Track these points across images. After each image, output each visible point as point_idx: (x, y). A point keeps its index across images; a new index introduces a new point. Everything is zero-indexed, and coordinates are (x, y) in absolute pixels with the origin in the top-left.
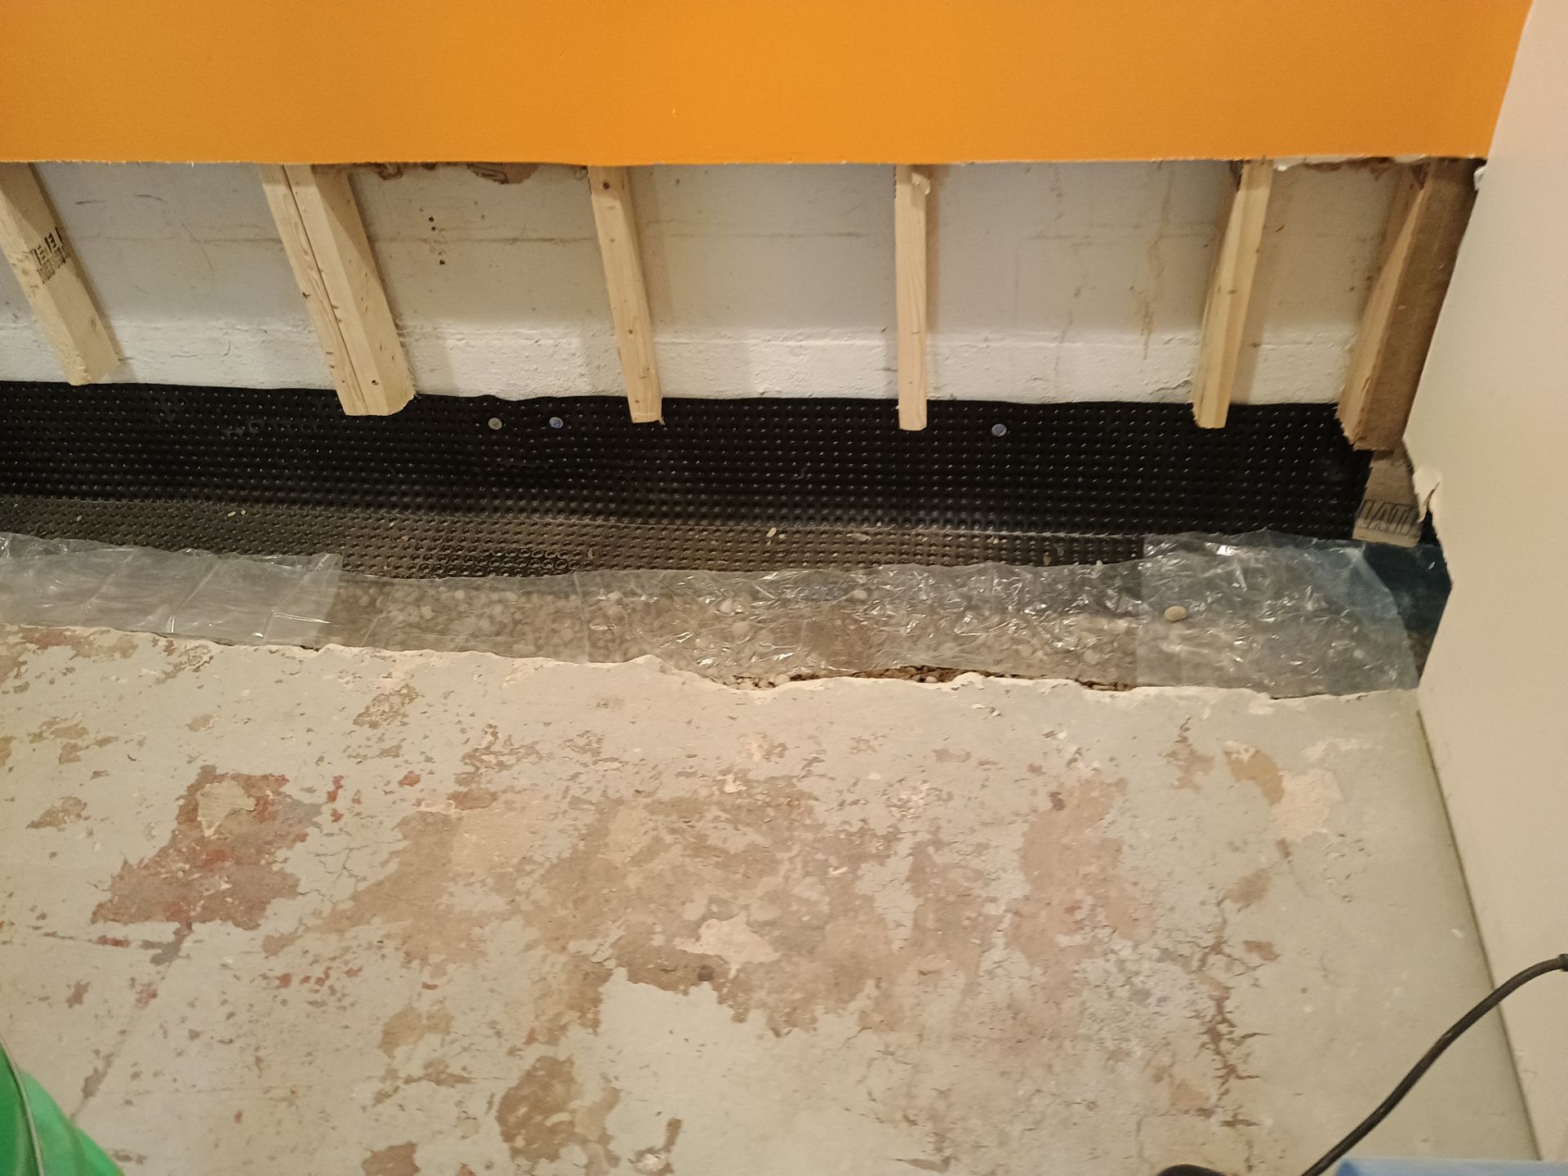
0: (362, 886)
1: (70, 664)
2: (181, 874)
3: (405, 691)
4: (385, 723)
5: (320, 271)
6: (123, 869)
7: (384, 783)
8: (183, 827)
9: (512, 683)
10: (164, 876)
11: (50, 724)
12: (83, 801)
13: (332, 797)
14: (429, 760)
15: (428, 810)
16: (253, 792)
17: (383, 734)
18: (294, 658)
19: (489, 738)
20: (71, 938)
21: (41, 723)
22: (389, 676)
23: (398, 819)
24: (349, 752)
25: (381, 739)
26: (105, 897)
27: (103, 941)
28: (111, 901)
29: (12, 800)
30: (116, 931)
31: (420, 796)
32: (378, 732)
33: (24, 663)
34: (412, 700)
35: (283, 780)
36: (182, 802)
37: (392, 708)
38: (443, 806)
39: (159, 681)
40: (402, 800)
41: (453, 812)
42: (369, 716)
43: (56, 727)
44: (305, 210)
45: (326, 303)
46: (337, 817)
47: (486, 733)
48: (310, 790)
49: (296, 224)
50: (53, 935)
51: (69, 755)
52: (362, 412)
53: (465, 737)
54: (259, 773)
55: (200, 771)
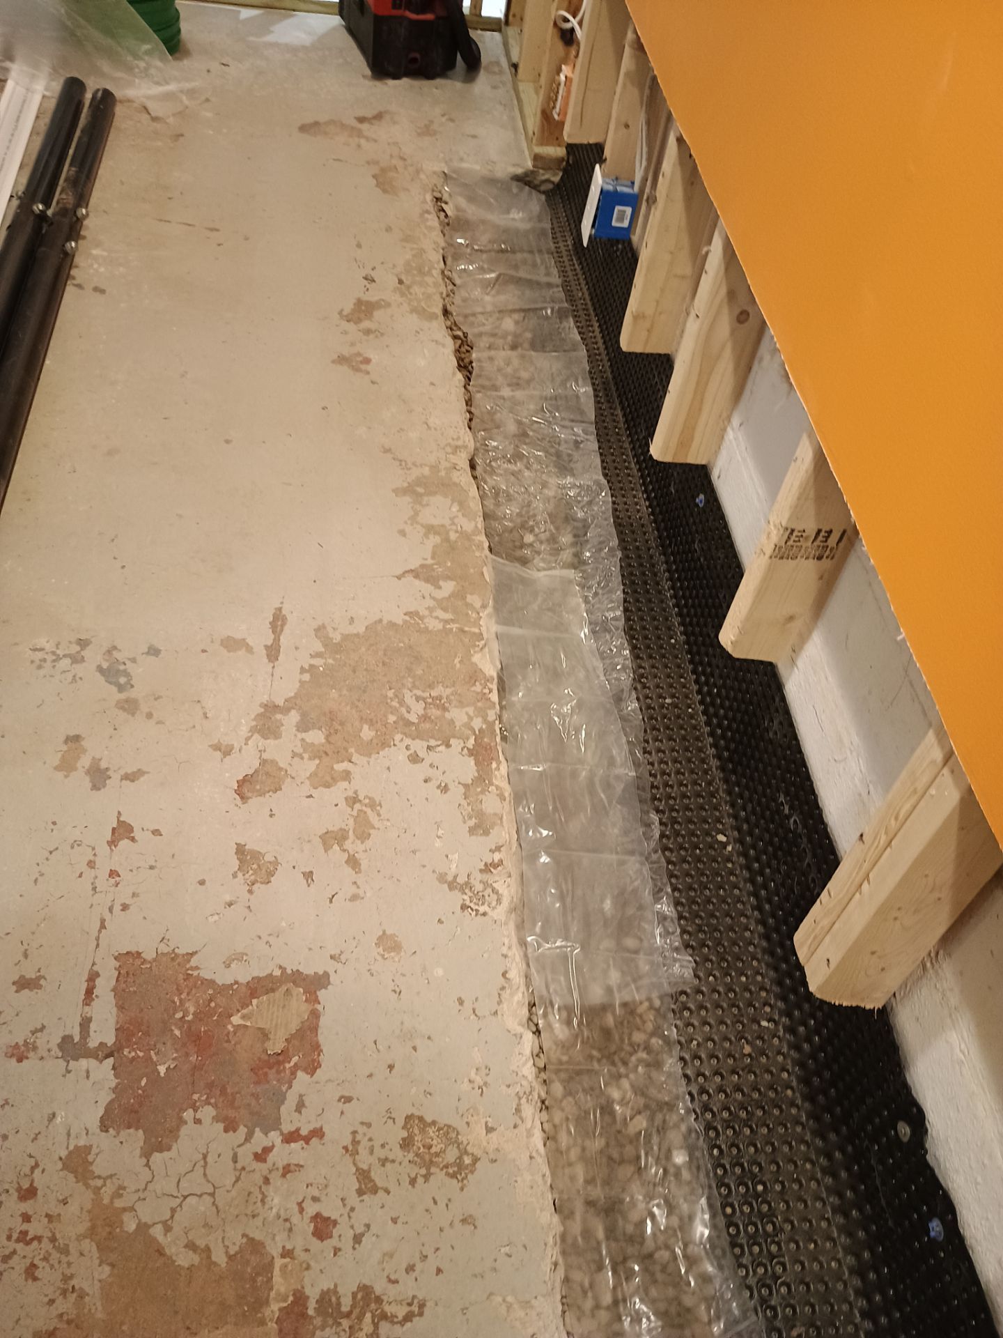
0: (157, 1231)
1: (451, 786)
2: (179, 1015)
3: (467, 1160)
4: (411, 1156)
5: (889, 844)
6: (183, 955)
7: (316, 1193)
8: (244, 989)
9: (503, 1309)
10: (176, 999)
11: (373, 804)
12: (272, 879)
13: (291, 1138)
14: (357, 1239)
15: (277, 1272)
16: (296, 1042)
17: (393, 1161)
18: (500, 1003)
19: (401, 1312)
20: (98, 945)
21: (370, 795)
22: (489, 1130)
23: (257, 1235)
24: (362, 1129)
25: (384, 1162)
26: (149, 955)
27: (93, 977)
28: (145, 961)
29: (271, 816)
30: (104, 987)
31: (298, 1252)
32: (398, 1153)
33: (448, 746)
34: (454, 1176)
35: (312, 1068)
36: (277, 973)
37: (437, 1155)
38: (282, 1290)
39: (442, 878)
40: (290, 1230)
41: (275, 1307)
42: (423, 1131)
43: (368, 810)
45: (866, 866)
46: (260, 1157)
47: (410, 1304)
48: (300, 1106)
49: (915, 791)
50: (103, 926)
51: (332, 839)
52: (802, 954)
53: (401, 1275)
54: (321, 1039)
55: (321, 973)
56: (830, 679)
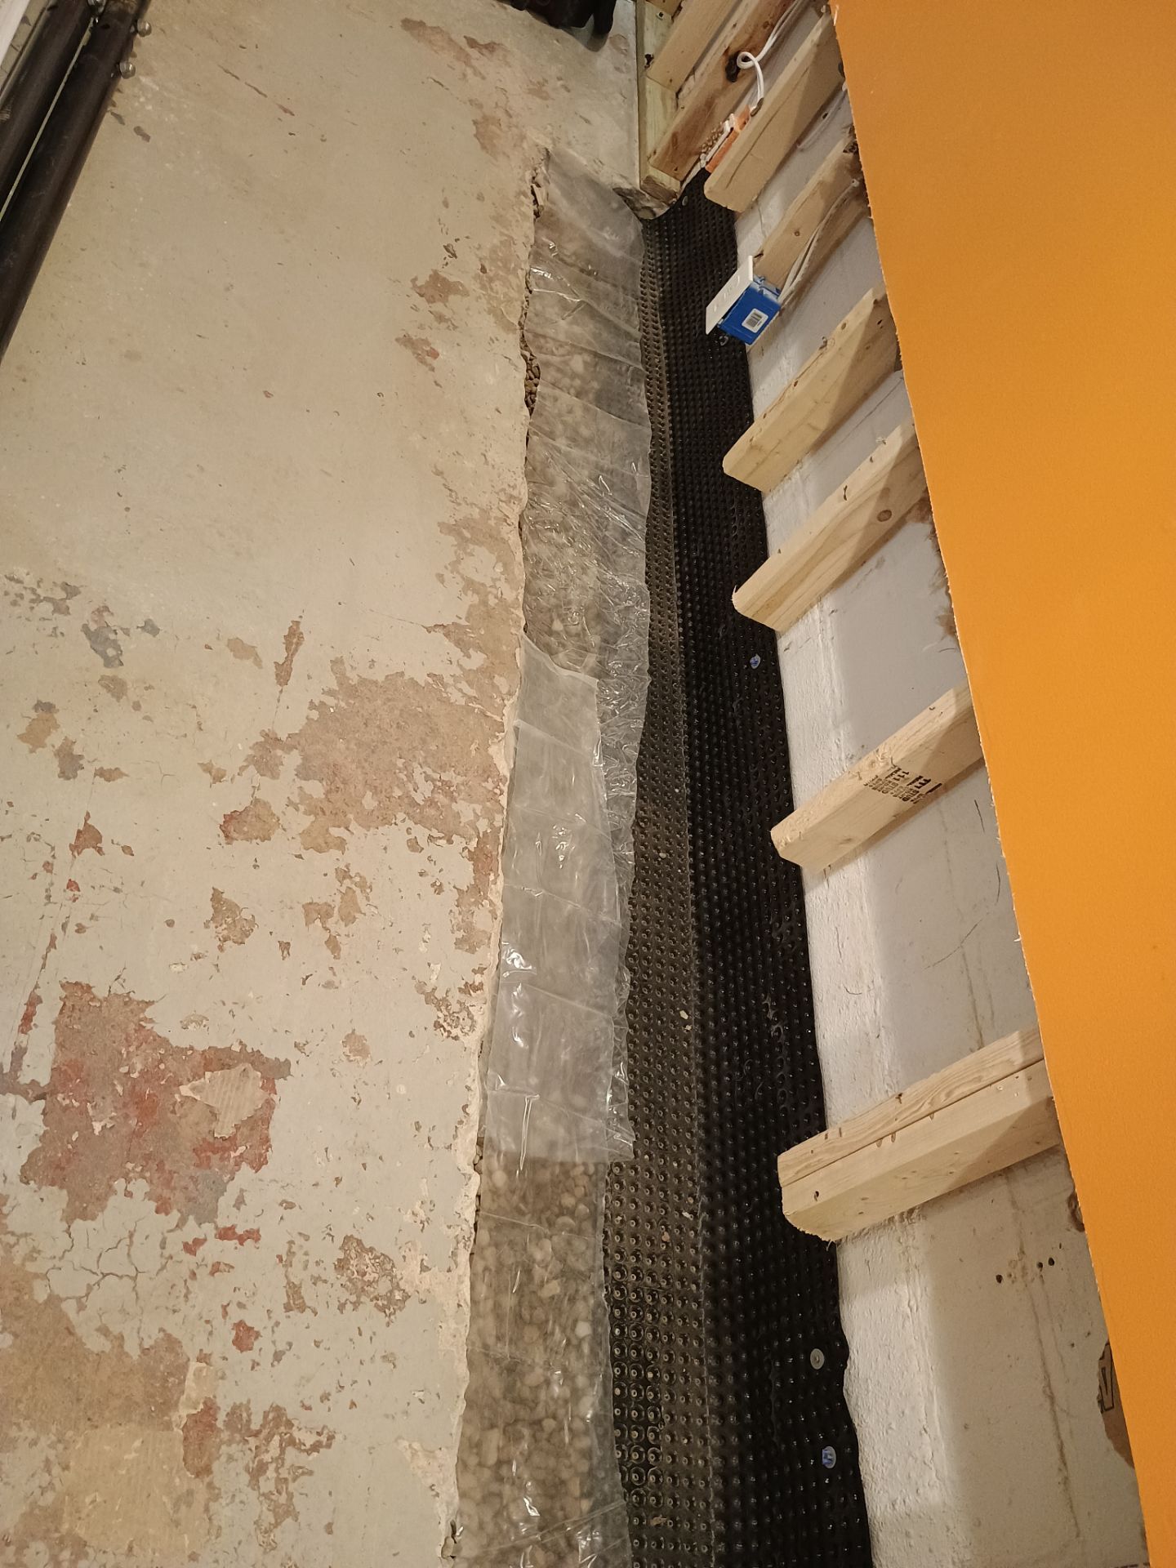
0: (69, 1307)
1: (446, 887)
2: (124, 1070)
3: (398, 1296)
4: (344, 1280)
5: (931, 1114)
6: (138, 1003)
7: (243, 1300)
8: (198, 1058)
9: (408, 1455)
10: (123, 1051)
11: (364, 885)
12: (246, 940)
13: (226, 1234)
14: (278, 1356)
15: (190, 1375)
16: (245, 1131)
17: (325, 1281)
18: (455, 1137)
19: (309, 1440)
20: (44, 966)
21: (362, 874)
22: (424, 1269)
23: (176, 1333)
24: (299, 1241)
25: (316, 1280)
26: (101, 992)
27: (34, 1002)
28: (94, 998)
29: (255, 867)
30: (46, 1016)
31: (216, 1359)
32: (331, 1274)
33: (450, 842)
34: (382, 1309)
35: (259, 1163)
36: (236, 1048)
37: (370, 1284)
38: (194, 1395)
39: (420, 987)
40: (211, 1333)
41: (182, 1414)
42: (359, 1255)
43: (358, 891)
44: (998, 1091)
45: (896, 1125)
46: (191, 1248)
47: (319, 1434)
48: (240, 1202)
49: (979, 1079)
50: (52, 945)
51: (316, 912)
52: (783, 1178)
53: (315, 1402)
54: (272, 1133)
55: (282, 1060)
56: (866, 911)
